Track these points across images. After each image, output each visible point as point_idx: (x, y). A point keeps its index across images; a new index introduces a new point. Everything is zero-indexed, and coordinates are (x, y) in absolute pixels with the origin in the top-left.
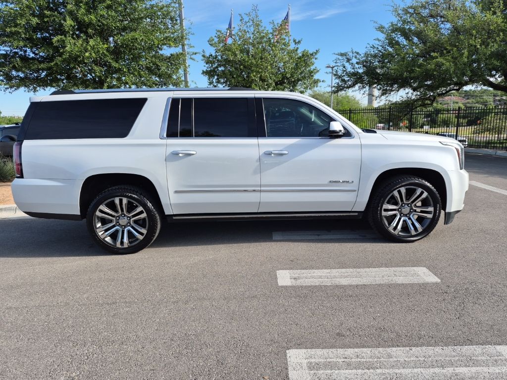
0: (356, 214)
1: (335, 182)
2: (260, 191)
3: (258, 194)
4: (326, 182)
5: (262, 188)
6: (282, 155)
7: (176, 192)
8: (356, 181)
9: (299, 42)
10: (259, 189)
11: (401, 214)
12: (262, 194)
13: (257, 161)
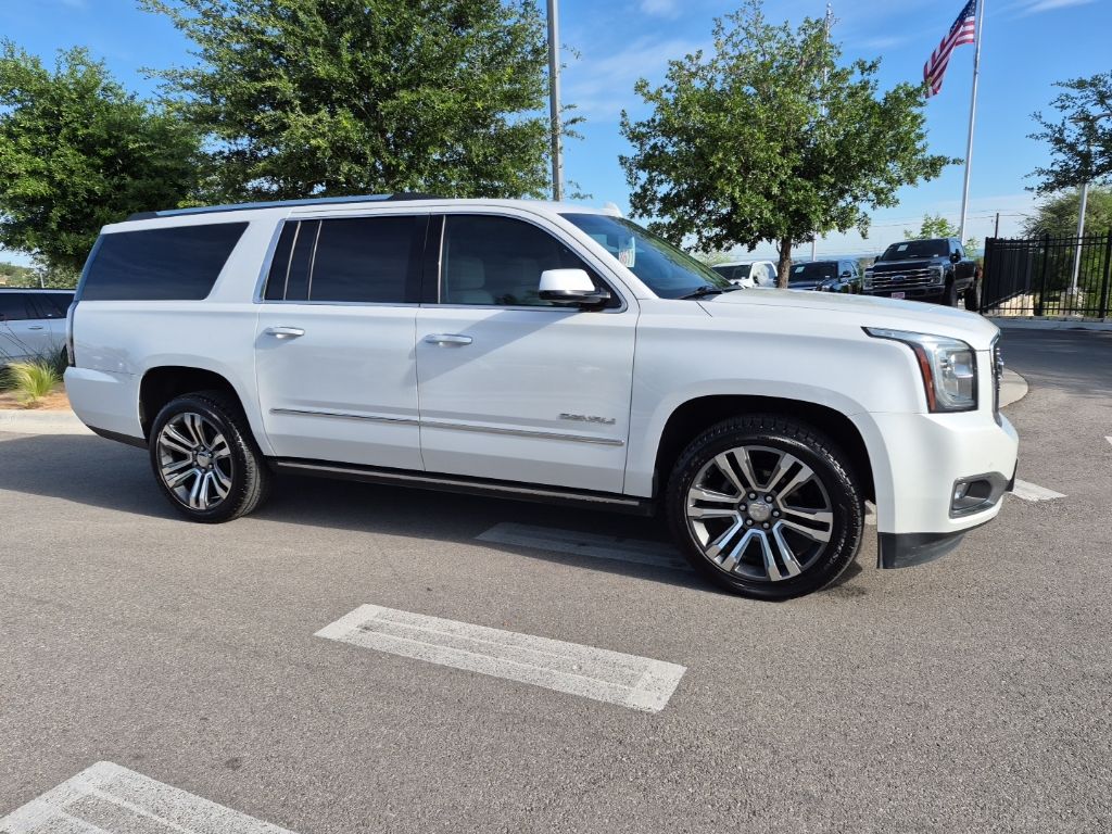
0: (636, 503)
1: (576, 418)
2: (419, 424)
3: (415, 430)
4: (553, 416)
5: (424, 419)
6: (460, 344)
7: (275, 411)
8: (622, 421)
9: (873, 67)
10: (417, 419)
11: (746, 517)
12: (423, 430)
13: (410, 357)
